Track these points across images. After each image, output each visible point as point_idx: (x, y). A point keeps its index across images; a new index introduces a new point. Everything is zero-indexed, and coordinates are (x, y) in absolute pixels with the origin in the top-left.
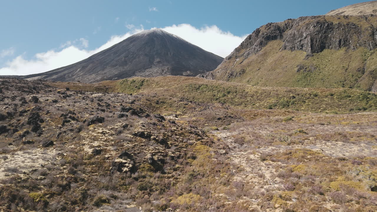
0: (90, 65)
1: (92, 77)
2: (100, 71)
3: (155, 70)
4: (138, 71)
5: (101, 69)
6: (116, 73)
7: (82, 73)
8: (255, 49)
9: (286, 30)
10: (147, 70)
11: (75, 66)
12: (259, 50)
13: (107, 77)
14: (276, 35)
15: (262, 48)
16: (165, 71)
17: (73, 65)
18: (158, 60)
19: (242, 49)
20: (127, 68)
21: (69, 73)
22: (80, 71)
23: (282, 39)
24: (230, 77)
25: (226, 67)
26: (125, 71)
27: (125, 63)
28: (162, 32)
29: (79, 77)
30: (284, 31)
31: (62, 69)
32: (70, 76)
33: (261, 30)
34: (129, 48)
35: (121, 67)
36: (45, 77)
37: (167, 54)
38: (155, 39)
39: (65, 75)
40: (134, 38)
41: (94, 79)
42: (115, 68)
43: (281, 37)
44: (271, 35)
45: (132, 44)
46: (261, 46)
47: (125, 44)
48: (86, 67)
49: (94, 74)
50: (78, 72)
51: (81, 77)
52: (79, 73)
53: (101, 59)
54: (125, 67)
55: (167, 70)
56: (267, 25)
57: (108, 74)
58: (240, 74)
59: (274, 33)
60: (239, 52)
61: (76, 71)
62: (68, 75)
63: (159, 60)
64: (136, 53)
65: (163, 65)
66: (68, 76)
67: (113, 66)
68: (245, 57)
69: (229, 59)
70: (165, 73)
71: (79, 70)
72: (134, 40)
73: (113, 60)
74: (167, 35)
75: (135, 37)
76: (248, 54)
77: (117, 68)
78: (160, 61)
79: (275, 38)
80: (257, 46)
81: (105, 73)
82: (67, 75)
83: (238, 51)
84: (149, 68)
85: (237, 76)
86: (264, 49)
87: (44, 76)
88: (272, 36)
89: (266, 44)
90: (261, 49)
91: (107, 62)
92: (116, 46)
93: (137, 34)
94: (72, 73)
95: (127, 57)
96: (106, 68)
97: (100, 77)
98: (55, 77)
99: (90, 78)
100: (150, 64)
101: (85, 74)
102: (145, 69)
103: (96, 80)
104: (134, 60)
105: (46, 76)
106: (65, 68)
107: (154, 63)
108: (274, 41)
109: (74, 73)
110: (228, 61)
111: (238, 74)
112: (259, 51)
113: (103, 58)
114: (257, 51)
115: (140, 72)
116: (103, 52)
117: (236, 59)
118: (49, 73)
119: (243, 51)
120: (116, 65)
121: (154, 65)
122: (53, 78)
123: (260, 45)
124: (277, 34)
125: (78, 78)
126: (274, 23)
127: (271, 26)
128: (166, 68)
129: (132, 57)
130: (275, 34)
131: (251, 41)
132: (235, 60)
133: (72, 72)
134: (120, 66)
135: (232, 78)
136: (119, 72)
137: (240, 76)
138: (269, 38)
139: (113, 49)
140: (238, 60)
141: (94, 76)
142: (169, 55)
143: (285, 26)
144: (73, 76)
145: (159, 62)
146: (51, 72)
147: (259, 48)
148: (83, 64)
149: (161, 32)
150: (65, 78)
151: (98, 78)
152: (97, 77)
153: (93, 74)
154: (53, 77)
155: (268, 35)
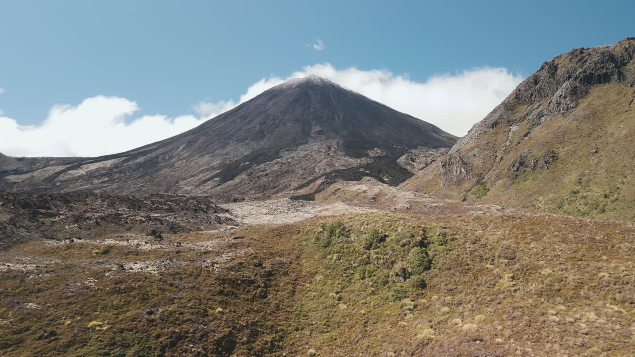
0: (201, 140)
1: (204, 160)
2: (217, 149)
3: (315, 148)
4: (284, 149)
5: (219, 146)
6: (246, 153)
7: (186, 153)
8: (559, 104)
9: (629, 62)
10: (302, 147)
11: (176, 141)
12: (572, 105)
13: (230, 161)
14: (607, 73)
15: (579, 101)
16: (333, 149)
17: (172, 138)
18: (317, 129)
19: (518, 106)
20: (264, 143)
21: (167, 152)
22: (184, 149)
23: (623, 80)
24: (518, 169)
25: (491, 145)
26: (260, 149)
27: (261, 135)
28: (322, 80)
29: (181, 160)
30: (625, 64)
31: (155, 146)
32: (167, 157)
33: (558, 64)
34: (268, 108)
35: (254, 142)
36: (125, 161)
37: (334, 118)
38: (311, 92)
39: (157, 157)
40: (275, 92)
41: (208, 164)
42: (243, 143)
43: (621, 76)
44: (594, 72)
45: (272, 102)
46: (574, 98)
47: (259, 102)
48: (195, 142)
49: (207, 156)
50: (181, 150)
51: (185, 161)
52: (182, 154)
53: (220, 128)
54: (262, 143)
55: (336, 146)
56: (573, 53)
57: (232, 155)
58: (546, 162)
59: (603, 68)
60: (514, 112)
61: (177, 149)
62: (164, 156)
63: (320, 129)
64: (279, 117)
65: (328, 138)
66: (164, 159)
67: (241, 140)
68: (533, 121)
69: (493, 127)
70: (335, 152)
71: (181, 147)
72: (275, 96)
73: (240, 130)
74: (331, 85)
75: (276, 90)
76: (540, 115)
77: (247, 144)
78: (322, 131)
79: (605, 79)
80: (565, 98)
81: (227, 154)
82: (161, 157)
83: (512, 110)
84: (303, 144)
85: (538, 168)
86: (584, 103)
87: (123, 159)
88: (599, 75)
89: (587, 93)
90: (578, 103)
91: (231, 133)
92: (244, 106)
93: (279, 85)
94: (170, 154)
95: (264, 123)
96: (227, 144)
97: (218, 160)
98: (141, 160)
99: (201, 163)
100: (304, 137)
101: (192, 156)
102: (298, 146)
103: (211, 165)
104: (277, 129)
105: (126, 158)
106: (158, 145)
107: (312, 135)
108: (606, 86)
109: (174, 153)
110: (492, 131)
111: (541, 163)
112: (573, 108)
113: (222, 127)
114: (567, 109)
115: (287, 150)
116: (223, 116)
117: (511, 127)
118: (133, 153)
119: (523, 109)
120: (246, 140)
121: (312, 137)
122: (138, 163)
123: (571, 94)
124: (609, 71)
125: (180, 162)
126: (588, 49)
127: (584, 55)
128: (334, 143)
129: (272, 124)
130: (604, 71)
131: (540, 88)
132: (507, 129)
133: (170, 151)
134: (252, 141)
135: (525, 171)
136: (251, 150)
137: (548, 168)
138: (591, 79)
139: (240, 111)
140: (514, 128)
141: (207, 158)
142: (337, 119)
143: (626, 54)
144: (171, 157)
145: (320, 133)
146: (136, 152)
147: (572, 100)
148: (189, 138)
149: (320, 81)
150: (158, 163)
151: (215, 163)
152: (213, 160)
153: (205, 154)
154: (138, 160)
155: (588, 74)
